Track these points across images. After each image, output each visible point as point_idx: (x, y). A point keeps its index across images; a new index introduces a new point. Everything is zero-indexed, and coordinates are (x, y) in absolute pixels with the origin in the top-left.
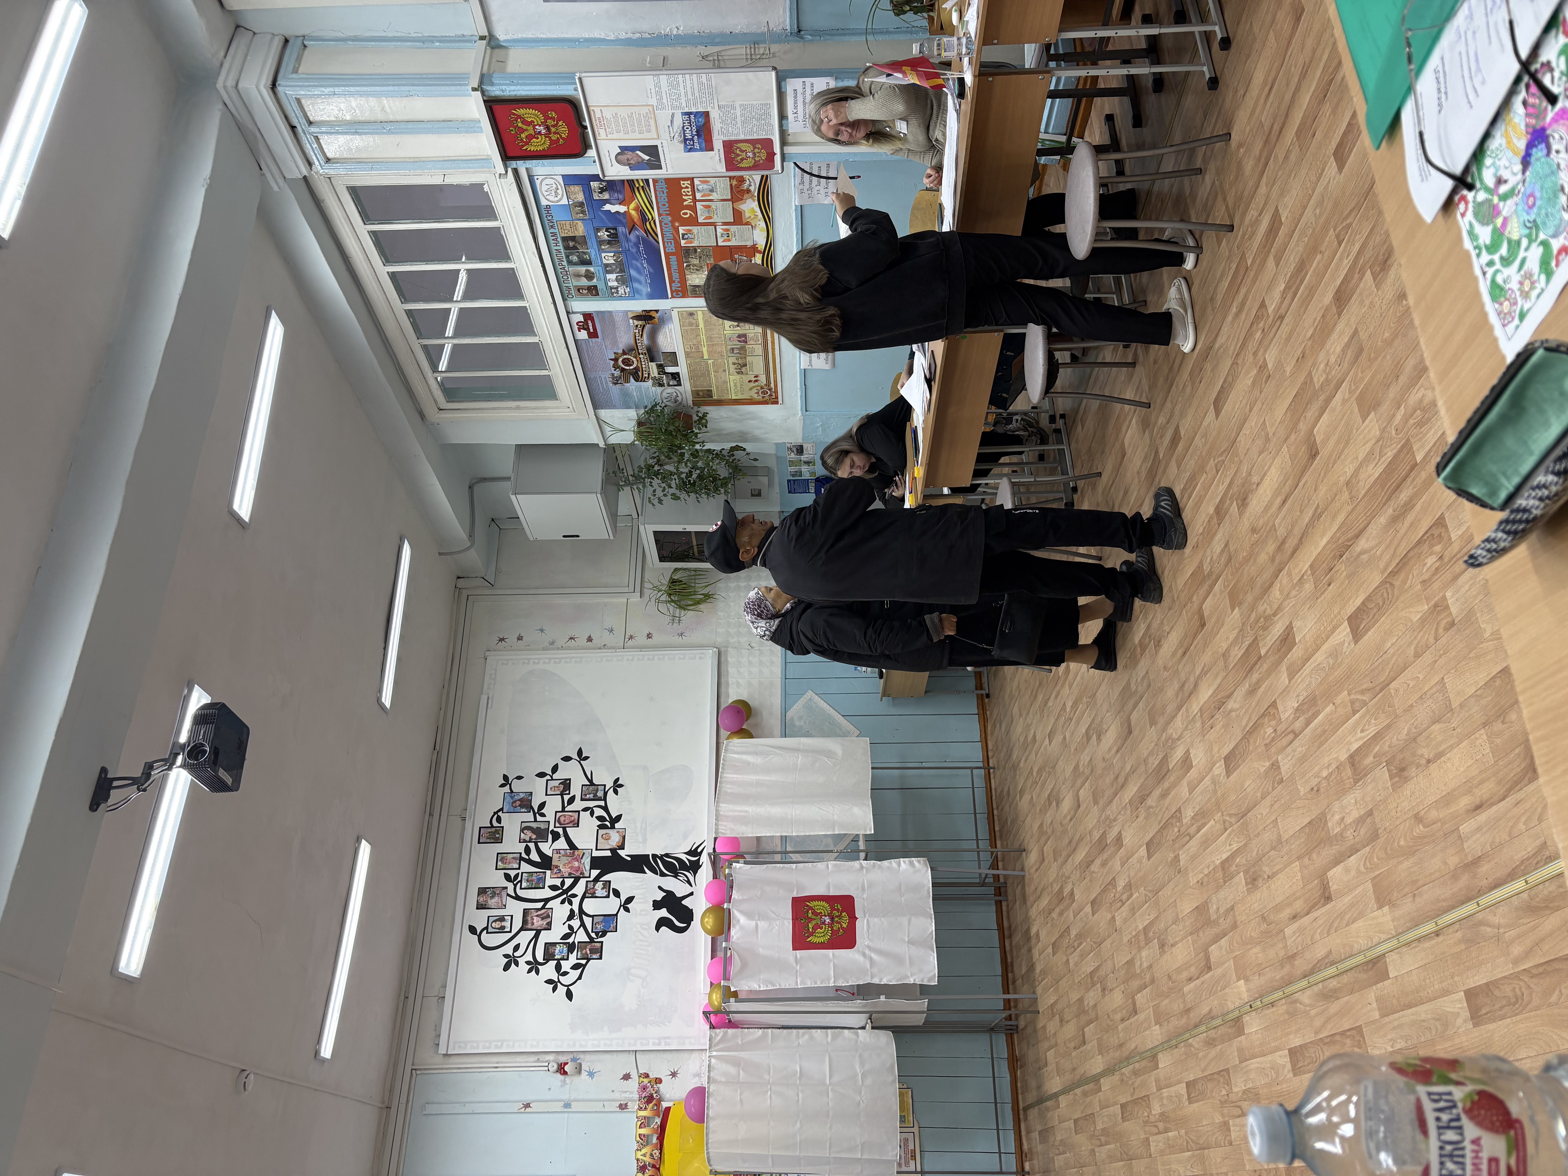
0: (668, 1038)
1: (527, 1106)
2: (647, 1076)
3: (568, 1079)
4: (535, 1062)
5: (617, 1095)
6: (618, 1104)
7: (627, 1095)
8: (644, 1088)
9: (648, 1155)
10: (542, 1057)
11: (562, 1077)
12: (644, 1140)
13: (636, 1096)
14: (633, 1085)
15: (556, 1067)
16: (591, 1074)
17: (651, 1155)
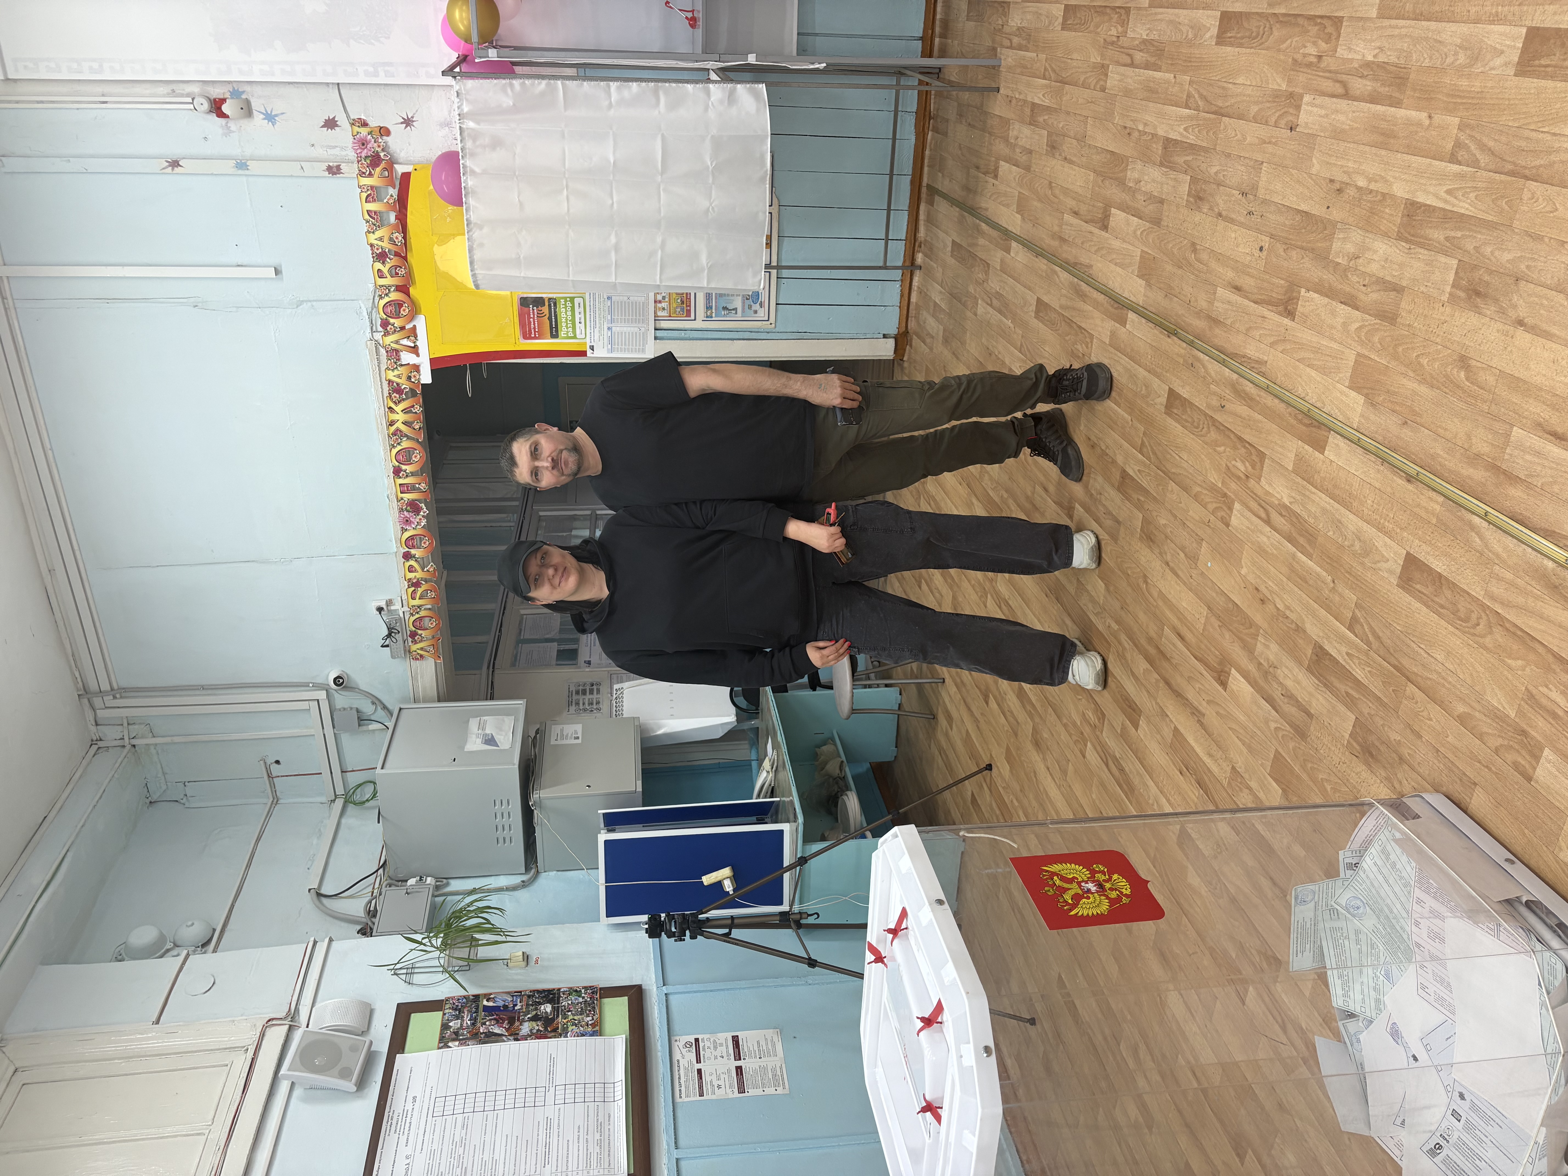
0: (390, 64)
1: (175, 164)
2: (365, 124)
3: (233, 125)
4: (168, 95)
5: (319, 152)
6: (324, 166)
7: (336, 151)
8: (363, 143)
9: (386, 239)
10: (179, 89)
11: (222, 121)
12: (375, 220)
13: (352, 155)
14: (344, 136)
15: (206, 106)
16: (270, 118)
17: (391, 239)
